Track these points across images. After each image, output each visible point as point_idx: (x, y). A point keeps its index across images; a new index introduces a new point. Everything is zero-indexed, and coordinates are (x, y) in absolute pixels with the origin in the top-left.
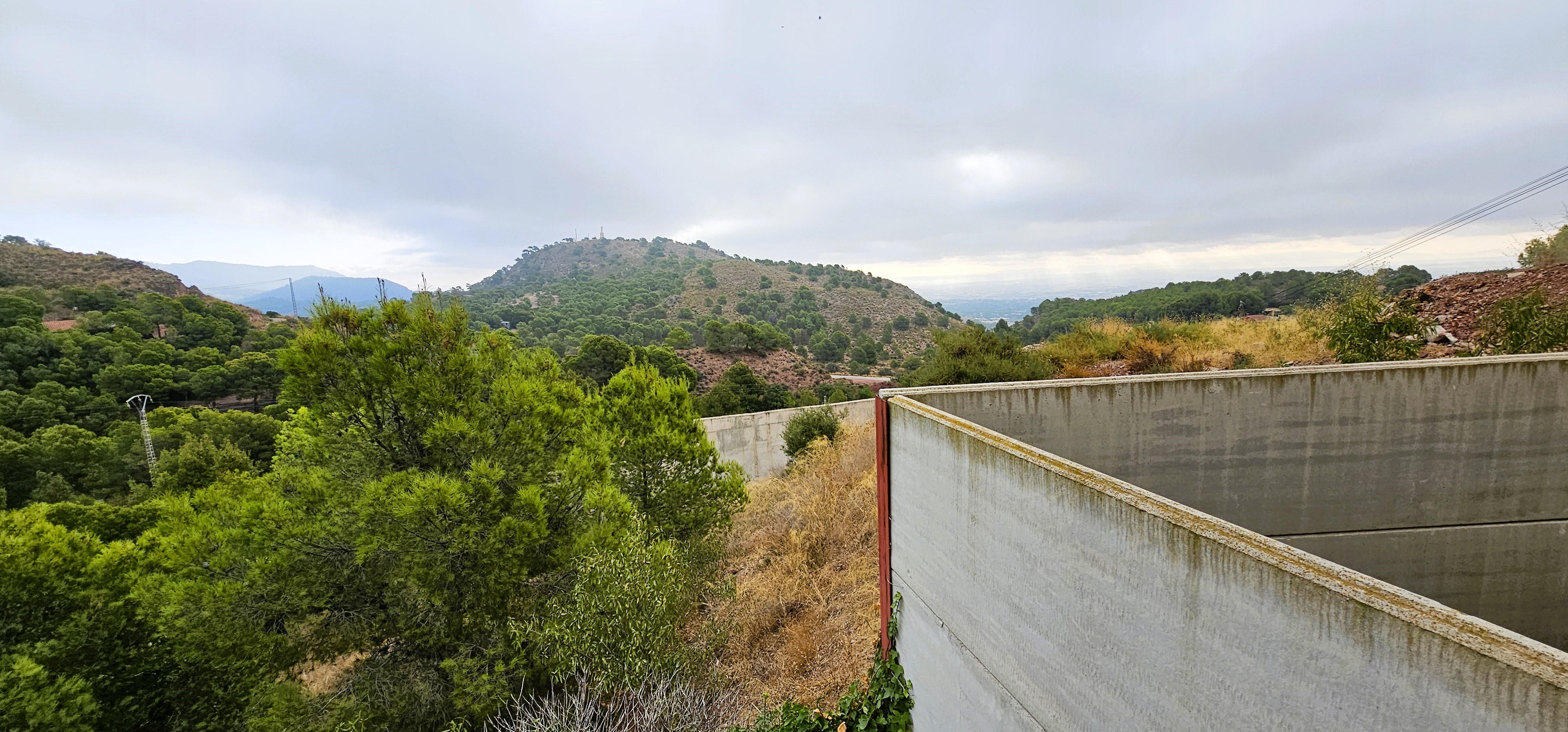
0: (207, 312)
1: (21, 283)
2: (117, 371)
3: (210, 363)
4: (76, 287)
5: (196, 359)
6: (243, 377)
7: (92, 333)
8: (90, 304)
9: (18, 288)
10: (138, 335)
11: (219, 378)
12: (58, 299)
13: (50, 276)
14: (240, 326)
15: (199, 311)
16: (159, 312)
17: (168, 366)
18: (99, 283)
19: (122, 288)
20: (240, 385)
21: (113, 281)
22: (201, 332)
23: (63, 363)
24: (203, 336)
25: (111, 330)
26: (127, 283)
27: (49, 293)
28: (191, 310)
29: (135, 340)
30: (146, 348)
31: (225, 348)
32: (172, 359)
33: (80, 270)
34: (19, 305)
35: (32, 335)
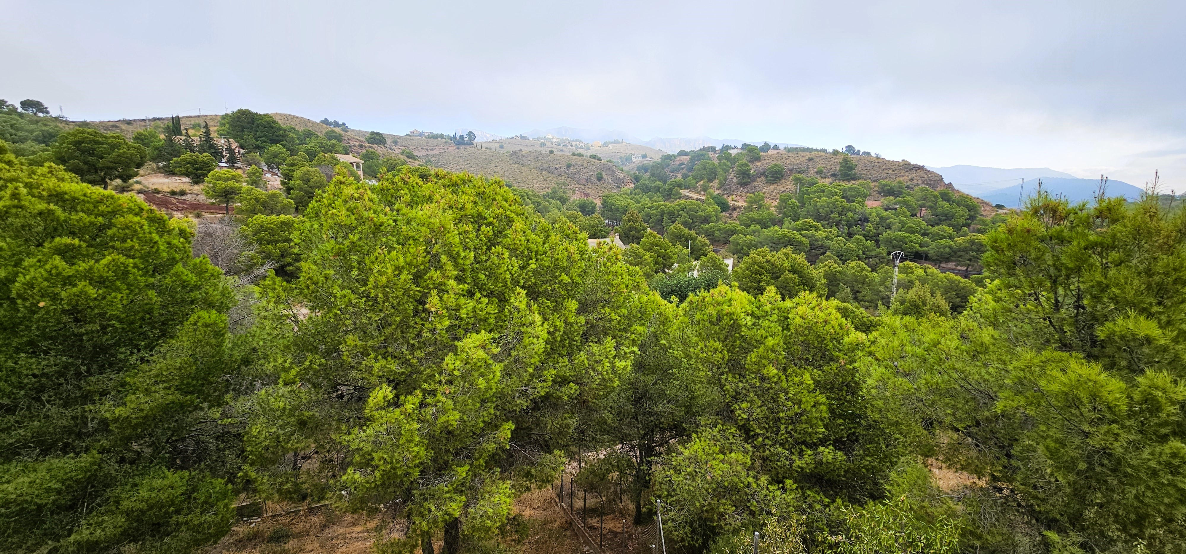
0: (954, 201)
1: (862, 178)
2: (892, 235)
3: (945, 238)
4: (885, 182)
5: (937, 233)
6: (963, 251)
7: (886, 210)
8: (890, 192)
9: (860, 181)
10: (909, 214)
11: (947, 249)
12: (876, 188)
13: (875, 174)
14: (972, 214)
15: (948, 201)
16: (924, 199)
17: (919, 236)
18: (898, 179)
19: (909, 183)
20: (960, 256)
21: (905, 178)
22: (946, 215)
23: (869, 226)
24: (945, 218)
25: (896, 209)
26: (912, 180)
27: (872, 185)
28: (944, 200)
29: (906, 216)
30: (911, 223)
31: (958, 228)
32: (923, 231)
33: (890, 171)
34: (858, 191)
35: (859, 209)
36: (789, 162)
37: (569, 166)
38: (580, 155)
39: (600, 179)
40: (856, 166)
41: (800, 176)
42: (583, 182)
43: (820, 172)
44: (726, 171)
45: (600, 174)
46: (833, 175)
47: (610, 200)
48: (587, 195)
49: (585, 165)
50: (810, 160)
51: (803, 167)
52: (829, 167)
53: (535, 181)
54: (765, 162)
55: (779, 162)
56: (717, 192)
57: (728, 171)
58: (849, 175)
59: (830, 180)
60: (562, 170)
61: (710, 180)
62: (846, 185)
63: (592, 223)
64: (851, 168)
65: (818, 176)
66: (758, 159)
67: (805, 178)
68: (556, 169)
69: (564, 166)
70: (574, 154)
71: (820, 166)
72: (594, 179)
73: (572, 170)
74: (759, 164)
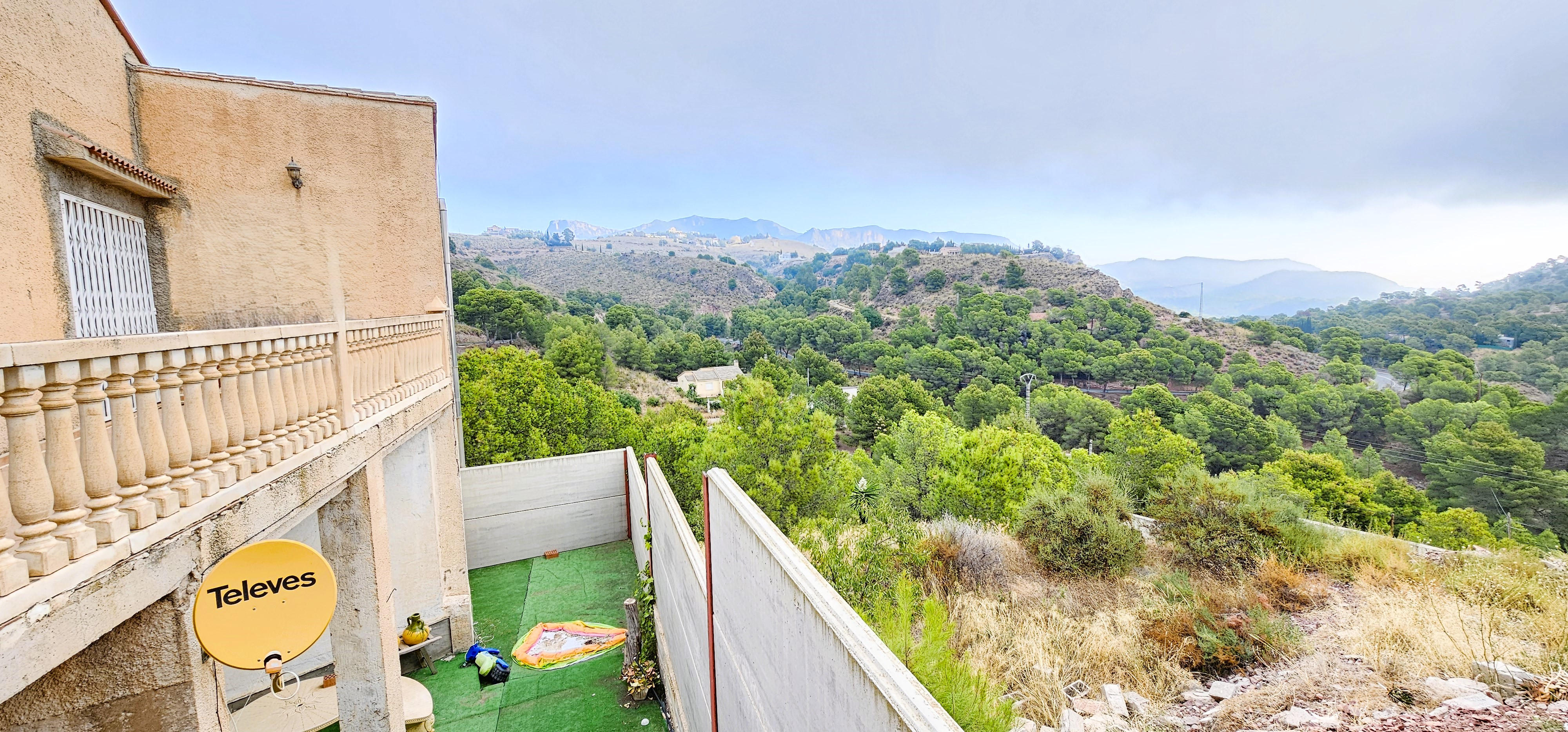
0: (1125, 311)
1: (1031, 285)
2: (1053, 352)
3: (1111, 354)
4: (1054, 290)
5: (1104, 349)
6: (1127, 369)
7: (1052, 322)
8: (1061, 302)
9: (1029, 289)
10: (1075, 327)
11: (1110, 366)
12: (1046, 297)
13: (1046, 281)
14: (1146, 325)
15: (1119, 310)
16: (1094, 310)
17: (1082, 353)
18: (1070, 286)
19: (1082, 290)
20: (1124, 375)
21: (1077, 286)
22: (1115, 327)
23: (1031, 343)
24: (1115, 331)
25: (1060, 322)
26: (1085, 286)
27: (1041, 293)
28: (1114, 309)
29: (1072, 330)
30: (1078, 337)
31: (1126, 342)
32: (1089, 347)
33: (1063, 277)
34: (1021, 302)
35: (1021, 323)
36: (951, 266)
37: (694, 272)
38: (708, 257)
39: (733, 287)
40: (1024, 271)
41: (962, 284)
42: (713, 291)
43: (985, 279)
44: (881, 278)
45: (733, 281)
46: (1001, 282)
47: (741, 316)
48: (717, 308)
49: (714, 270)
50: (975, 264)
51: (967, 273)
52: (996, 273)
53: (651, 292)
54: (924, 267)
55: (940, 268)
56: (870, 303)
57: (883, 278)
58: (1017, 282)
59: (997, 287)
60: (686, 277)
61: (863, 289)
62: (1010, 294)
63: (708, 348)
64: (1019, 273)
65: (983, 284)
66: (916, 263)
67: (967, 286)
68: (677, 276)
69: (687, 272)
70: (700, 257)
71: (986, 270)
72: (726, 288)
73: (697, 277)
74: (917, 269)
